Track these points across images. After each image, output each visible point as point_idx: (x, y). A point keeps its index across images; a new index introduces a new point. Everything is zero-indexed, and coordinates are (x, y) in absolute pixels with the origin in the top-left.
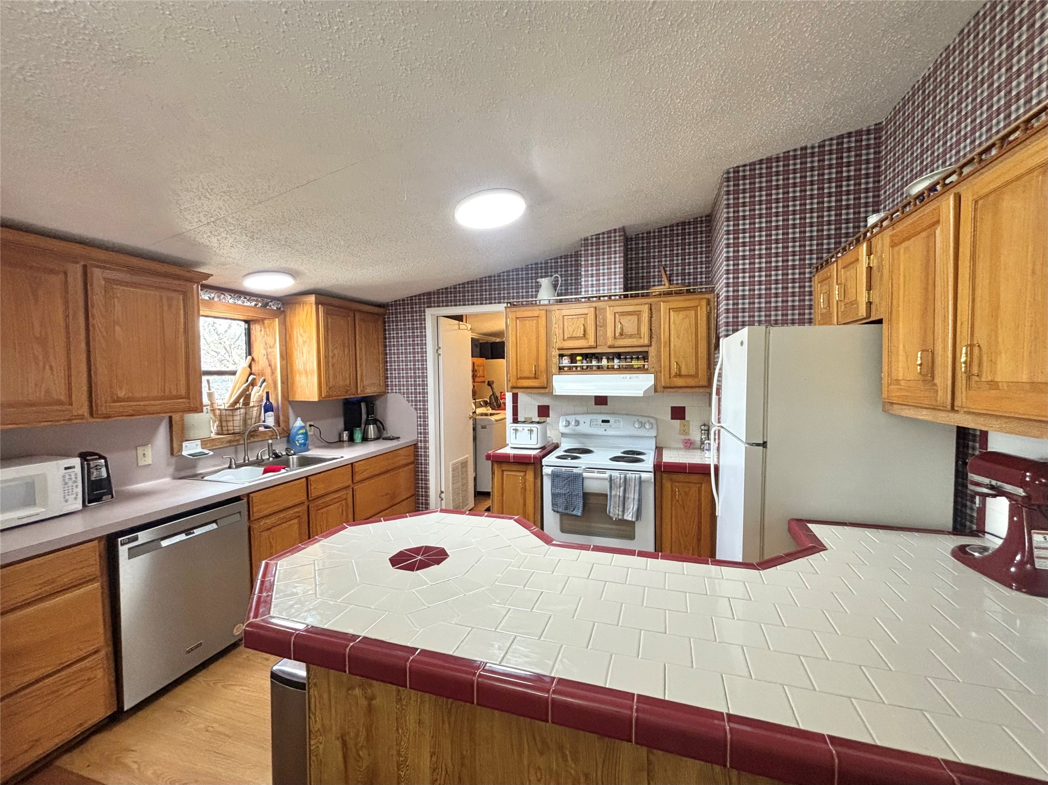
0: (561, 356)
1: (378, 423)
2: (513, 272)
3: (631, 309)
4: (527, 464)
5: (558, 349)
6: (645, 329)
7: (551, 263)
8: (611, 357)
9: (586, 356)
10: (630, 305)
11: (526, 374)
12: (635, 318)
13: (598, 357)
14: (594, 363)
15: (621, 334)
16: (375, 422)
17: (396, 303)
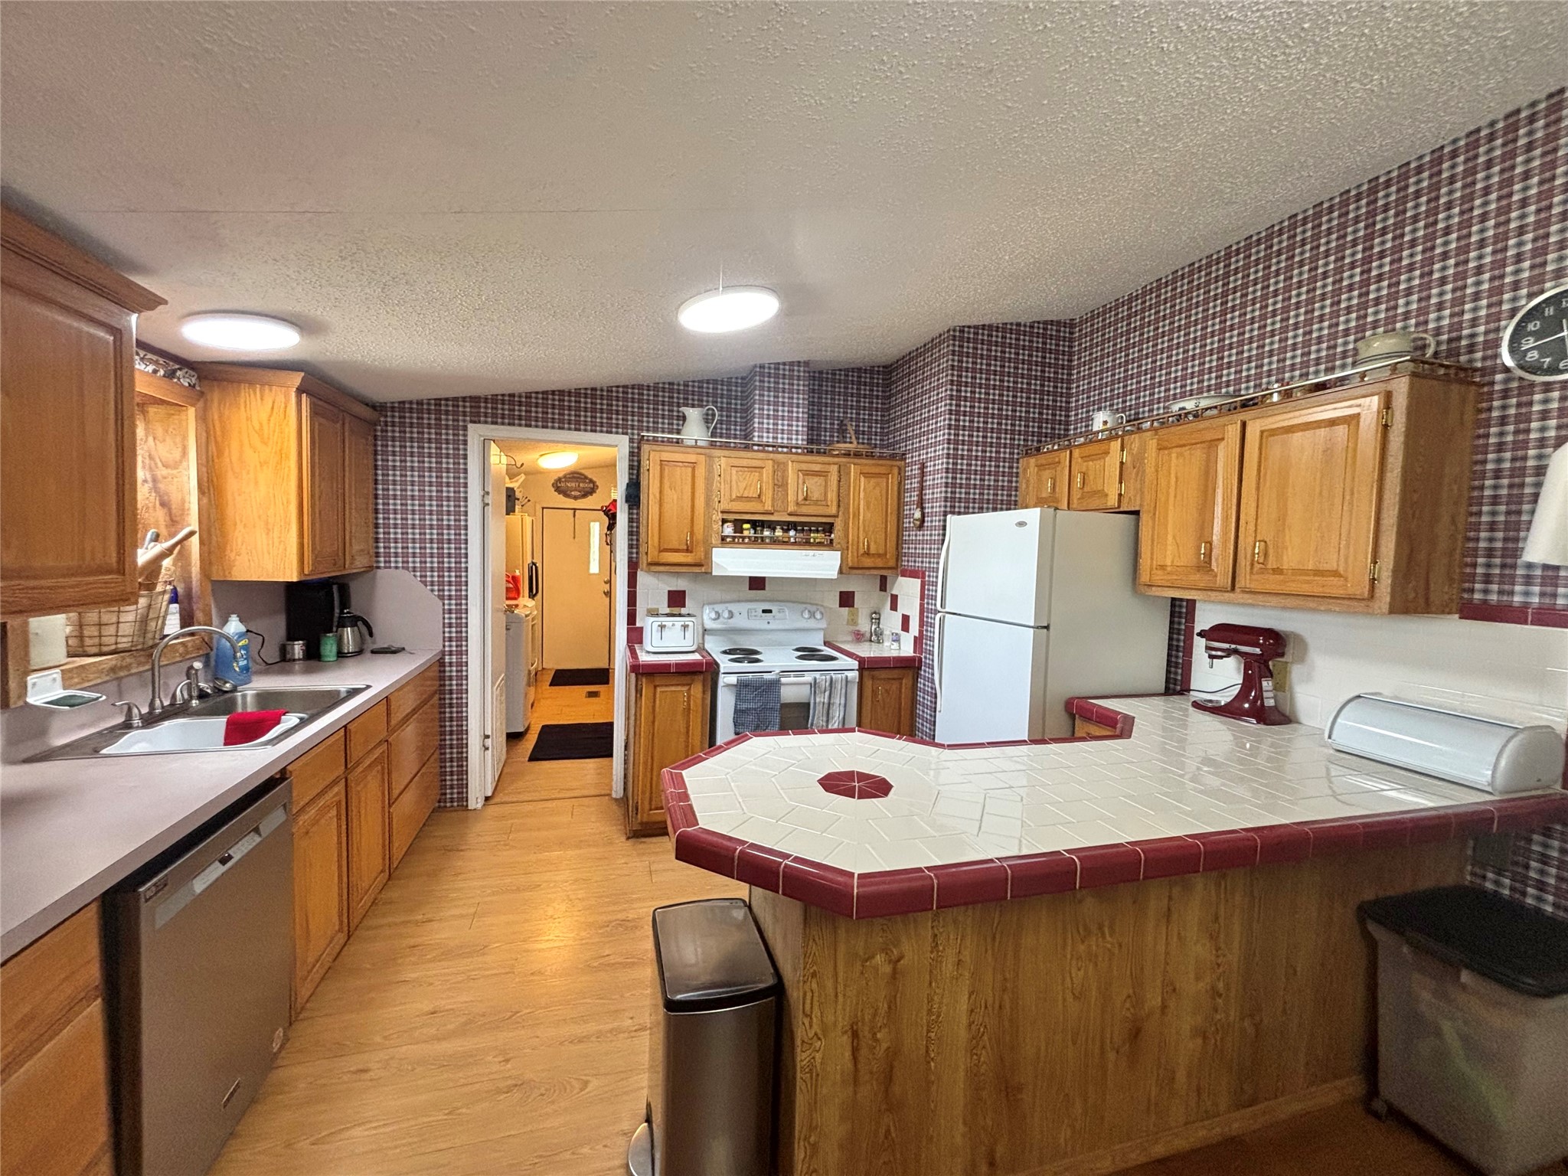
0: (724, 521)
1: (360, 623)
2: (633, 388)
3: (817, 468)
4: (694, 673)
5: (722, 512)
6: (832, 495)
7: (693, 386)
8: (788, 526)
9: (754, 524)
10: (816, 463)
11: (675, 545)
12: (820, 480)
13: (771, 526)
14: (767, 533)
15: (805, 499)
16: (355, 621)
17: (402, 406)
